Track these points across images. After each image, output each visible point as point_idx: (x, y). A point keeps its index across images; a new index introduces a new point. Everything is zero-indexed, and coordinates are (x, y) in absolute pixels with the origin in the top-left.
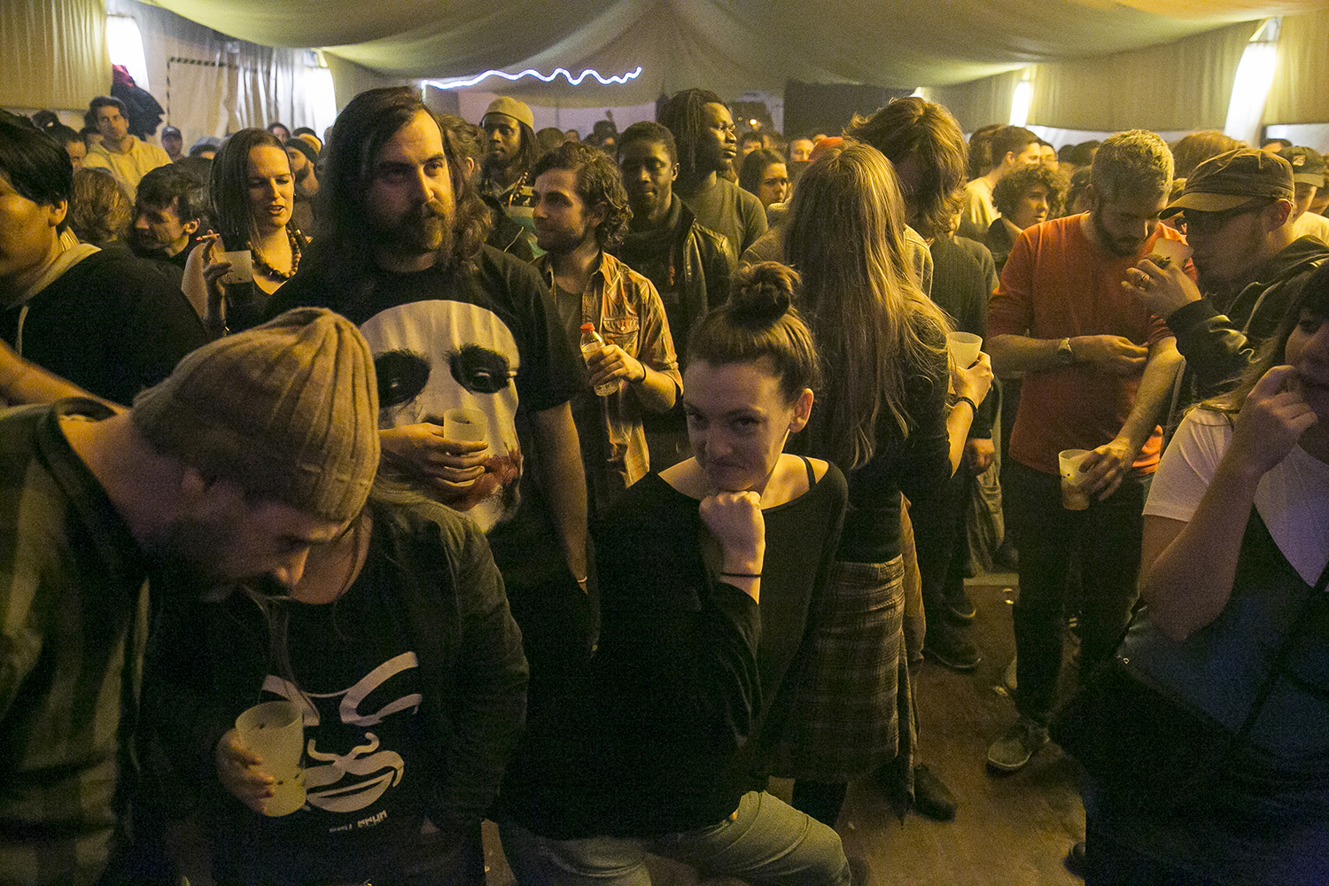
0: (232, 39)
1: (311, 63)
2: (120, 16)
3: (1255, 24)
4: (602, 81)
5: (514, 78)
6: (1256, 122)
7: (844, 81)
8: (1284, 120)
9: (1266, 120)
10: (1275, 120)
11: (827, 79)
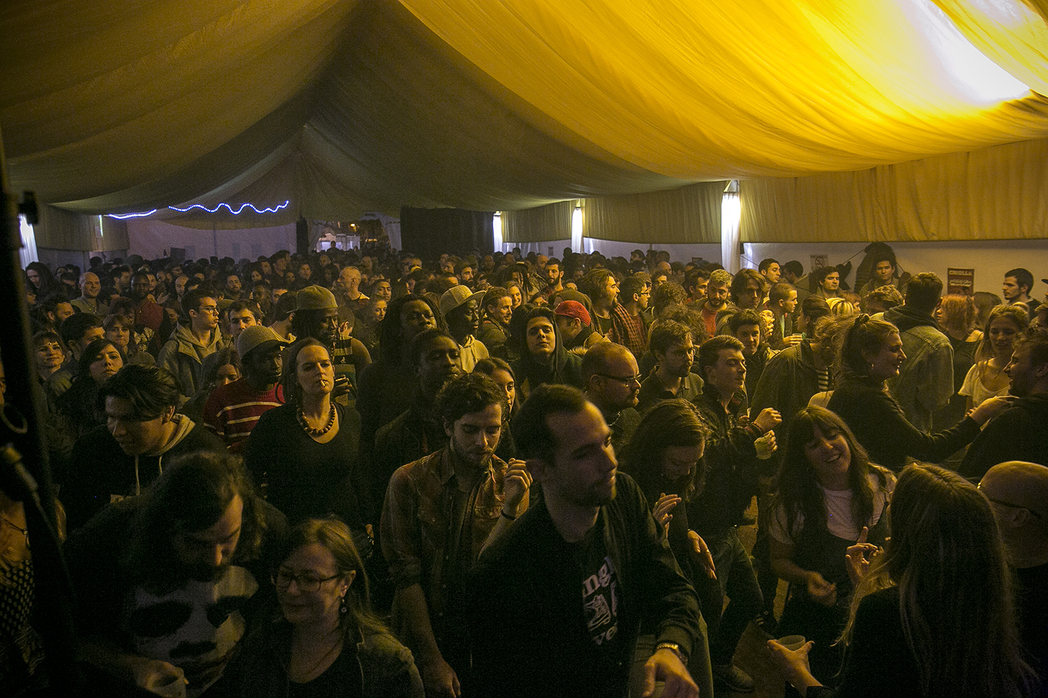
3: (725, 184)
4: (258, 211)
5: (184, 210)
6: (737, 240)
7: (444, 207)
8: (753, 239)
9: (742, 240)
10: (747, 239)
11: (432, 205)
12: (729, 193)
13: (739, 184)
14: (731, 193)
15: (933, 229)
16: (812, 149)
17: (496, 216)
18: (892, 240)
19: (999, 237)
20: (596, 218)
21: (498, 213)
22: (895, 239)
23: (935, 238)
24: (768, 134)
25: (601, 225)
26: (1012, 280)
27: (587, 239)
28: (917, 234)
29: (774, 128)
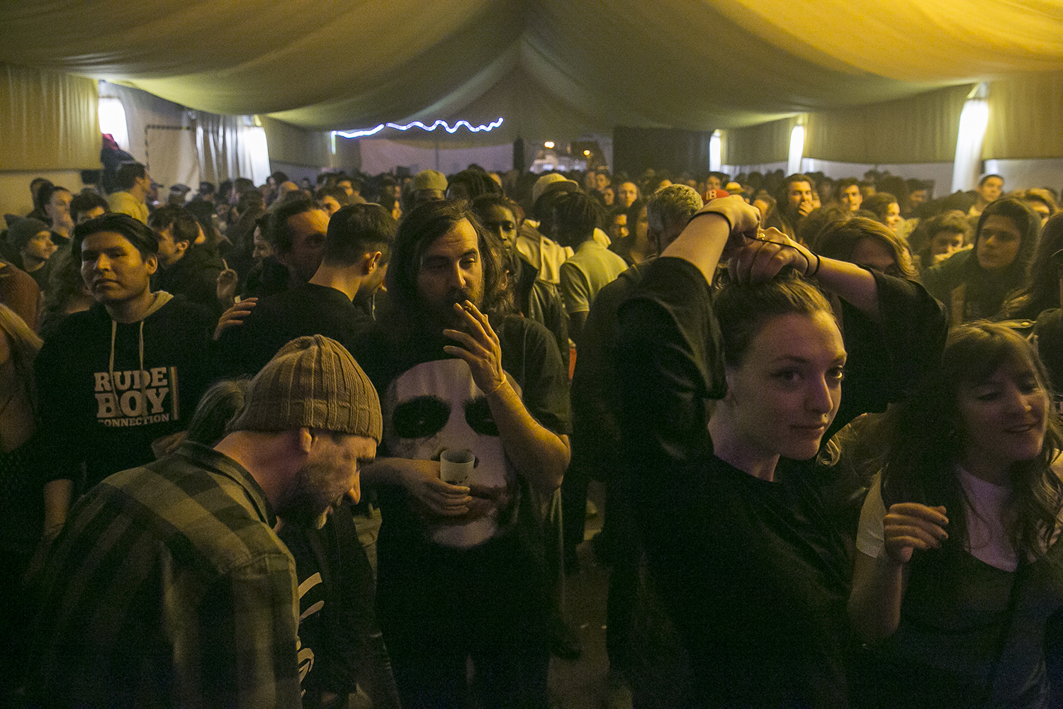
0: (190, 109)
1: (249, 123)
2: (109, 97)
3: (970, 87)
4: (472, 129)
5: (404, 128)
6: (978, 157)
7: (659, 126)
8: (1000, 156)
9: (985, 156)
10: (992, 155)
11: (646, 124)
12: (974, 99)
13: (991, 87)
14: (977, 98)
17: (714, 136)
20: (818, 136)
21: (716, 132)
25: (822, 143)
27: (807, 159)
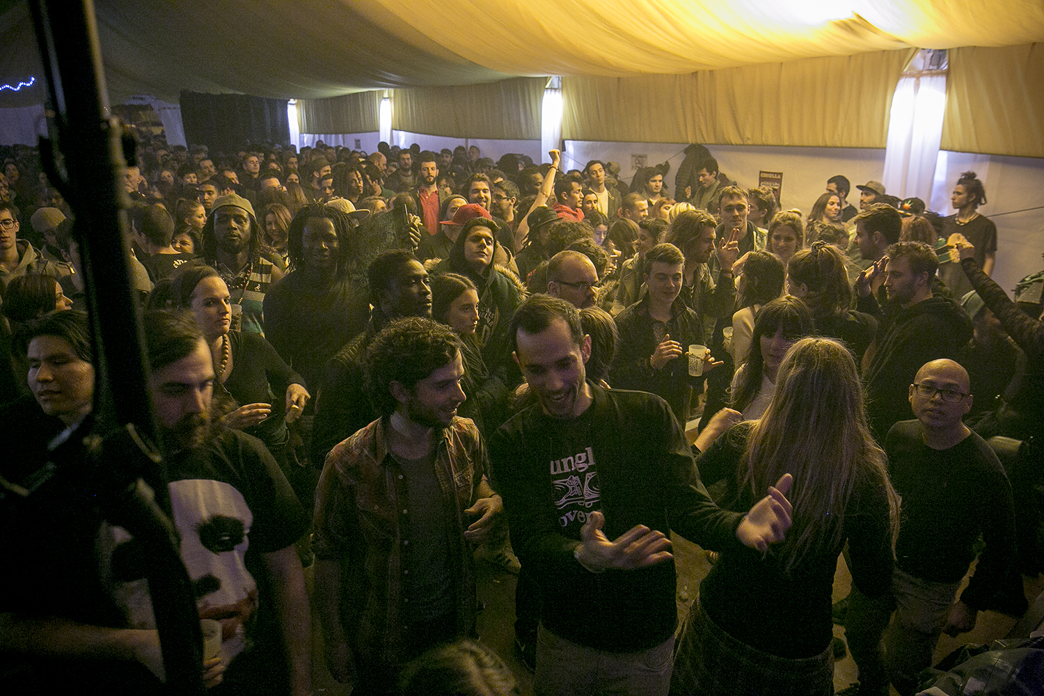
3: (546, 79)
6: (559, 137)
7: (231, 92)
8: (575, 137)
9: (563, 137)
10: (569, 137)
11: (217, 90)
12: (550, 89)
13: (562, 80)
14: (552, 89)
15: (748, 135)
16: (646, 51)
17: (291, 104)
18: (710, 142)
19: (806, 144)
20: (407, 108)
21: (292, 101)
22: (713, 142)
23: (750, 142)
24: (610, 33)
25: (412, 117)
26: (833, 186)
27: (396, 132)
28: (734, 138)
29: (616, 28)
